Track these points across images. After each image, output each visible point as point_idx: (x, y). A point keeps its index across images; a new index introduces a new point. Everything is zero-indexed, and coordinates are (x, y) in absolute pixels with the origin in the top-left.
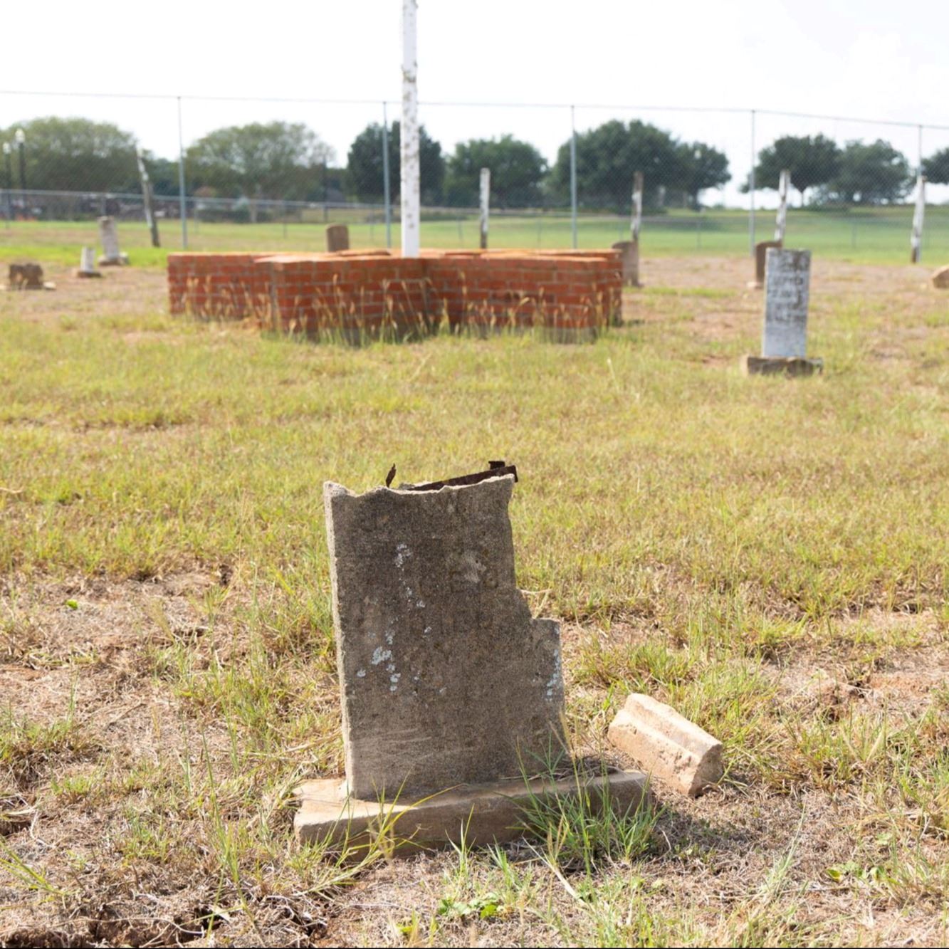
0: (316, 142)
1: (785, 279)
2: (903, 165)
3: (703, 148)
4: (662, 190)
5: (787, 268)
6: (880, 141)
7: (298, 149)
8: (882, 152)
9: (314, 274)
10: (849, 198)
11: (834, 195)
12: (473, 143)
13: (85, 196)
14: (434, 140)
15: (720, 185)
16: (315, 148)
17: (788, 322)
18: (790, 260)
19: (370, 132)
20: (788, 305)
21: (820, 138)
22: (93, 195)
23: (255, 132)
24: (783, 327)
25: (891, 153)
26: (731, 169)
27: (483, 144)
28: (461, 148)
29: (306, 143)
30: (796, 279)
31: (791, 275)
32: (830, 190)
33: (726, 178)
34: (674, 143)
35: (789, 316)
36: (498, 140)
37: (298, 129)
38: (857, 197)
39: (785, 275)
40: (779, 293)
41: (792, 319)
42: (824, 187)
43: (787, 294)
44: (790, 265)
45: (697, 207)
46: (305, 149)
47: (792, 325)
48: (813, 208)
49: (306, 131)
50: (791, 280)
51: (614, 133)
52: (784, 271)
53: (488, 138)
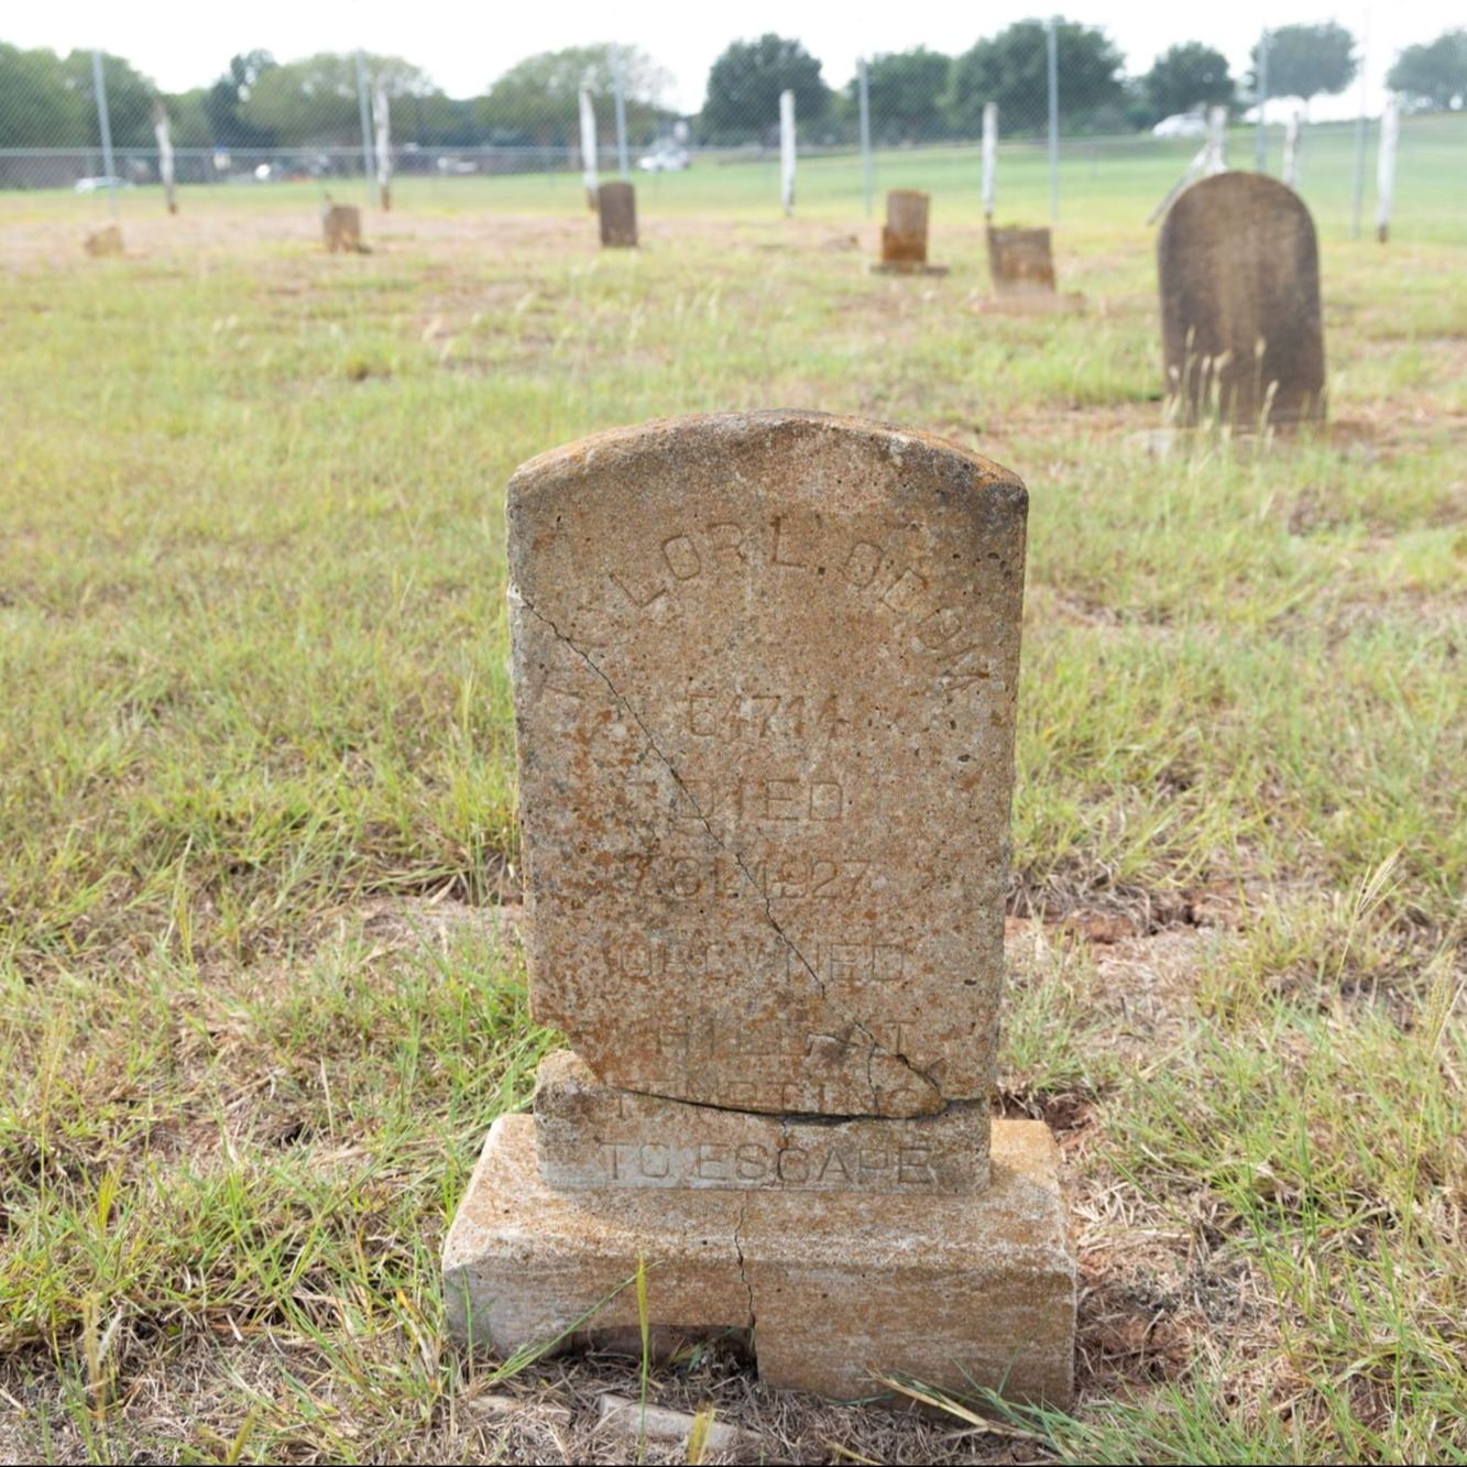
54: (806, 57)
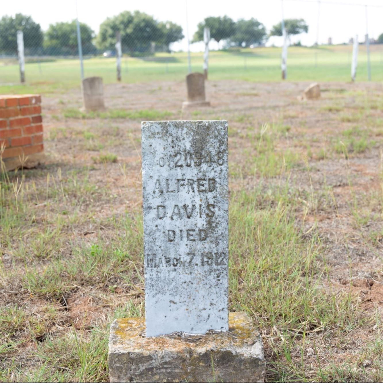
2: (264, 29)
3: (171, 24)
4: (153, 44)
6: (253, 18)
8: (254, 24)
10: (240, 45)
11: (233, 44)
12: (57, 24)
15: (180, 40)
21: (225, 17)
25: (257, 24)
26: (184, 33)
27: (63, 24)
28: (52, 27)
32: (232, 41)
33: (182, 37)
34: (156, 21)
36: (70, 22)
38: (244, 44)
41: (198, 260)
42: (229, 40)
45: (169, 51)
48: (224, 50)
51: (127, 17)
53: (65, 21)
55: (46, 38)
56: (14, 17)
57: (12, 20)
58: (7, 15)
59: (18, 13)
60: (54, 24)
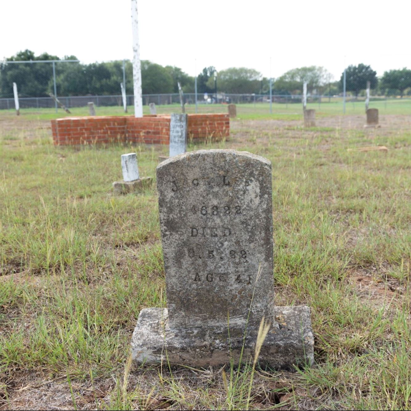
0: (327, 72)
1: (177, 126)
5: (177, 121)
7: (321, 75)
9: (72, 124)
12: (391, 71)
13: (245, 95)
14: (374, 70)
16: (327, 75)
17: (178, 143)
18: (178, 118)
19: (350, 68)
20: (178, 136)
22: (248, 95)
23: (305, 70)
24: (176, 145)
27: (395, 71)
29: (324, 73)
30: (180, 126)
31: (179, 124)
35: (178, 140)
36: (401, 69)
37: (320, 69)
39: (177, 124)
40: (175, 131)
43: (178, 132)
44: (178, 120)
46: (323, 76)
47: (180, 144)
49: (324, 69)
50: (179, 126)
52: (176, 122)
53: (397, 69)
54: (372, 71)
55: (379, 81)
56: (357, 66)
57: (355, 68)
58: (352, 65)
59: (360, 63)
60: (388, 71)
